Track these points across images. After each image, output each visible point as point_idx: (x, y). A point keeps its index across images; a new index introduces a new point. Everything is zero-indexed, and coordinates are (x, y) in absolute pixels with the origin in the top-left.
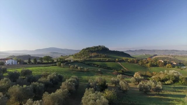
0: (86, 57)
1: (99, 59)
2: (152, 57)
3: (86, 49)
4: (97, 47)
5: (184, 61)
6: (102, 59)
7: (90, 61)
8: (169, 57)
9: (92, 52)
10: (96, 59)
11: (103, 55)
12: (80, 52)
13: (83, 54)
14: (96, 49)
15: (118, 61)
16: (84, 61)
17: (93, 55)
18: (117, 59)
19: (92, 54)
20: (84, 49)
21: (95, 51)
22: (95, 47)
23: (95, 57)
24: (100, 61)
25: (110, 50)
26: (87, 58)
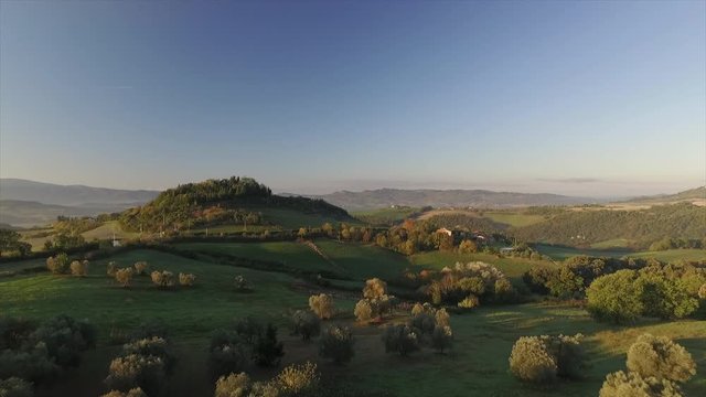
0: (180, 225)
1: (232, 230)
2: (416, 215)
3: (177, 192)
4: (225, 184)
5: (508, 226)
6: (245, 229)
7: (197, 239)
8: (467, 213)
9: (204, 202)
10: (222, 231)
11: (251, 216)
12: (151, 205)
13: (167, 211)
14: (222, 192)
15: (306, 237)
16: (171, 242)
17: (209, 214)
18: (302, 231)
19: (206, 211)
20: (170, 191)
21: (215, 201)
22: (215, 182)
23: (218, 222)
24: (238, 238)
25: (274, 193)
26: (184, 229)
